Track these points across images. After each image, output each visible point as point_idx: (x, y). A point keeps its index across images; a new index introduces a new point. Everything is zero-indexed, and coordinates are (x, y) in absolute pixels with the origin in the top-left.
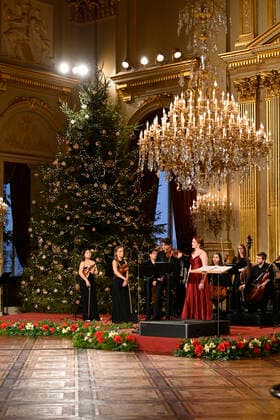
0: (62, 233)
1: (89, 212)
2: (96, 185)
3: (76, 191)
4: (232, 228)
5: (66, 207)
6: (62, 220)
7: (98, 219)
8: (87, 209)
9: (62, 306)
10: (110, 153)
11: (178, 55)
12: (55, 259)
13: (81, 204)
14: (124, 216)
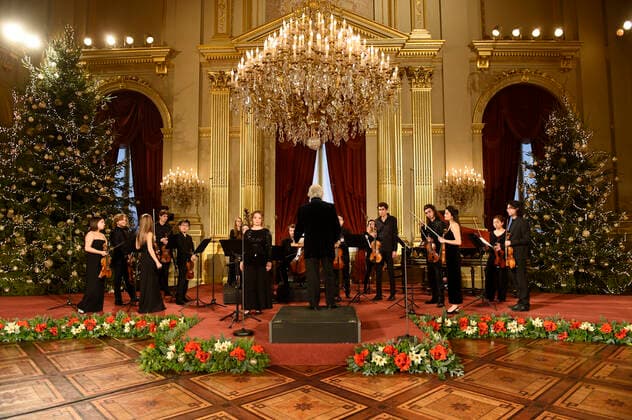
0: (26, 200)
1: (61, 178)
2: (70, 149)
3: (45, 152)
4: (201, 204)
5: (31, 170)
6: (26, 185)
7: (74, 186)
8: (60, 174)
9: (27, 288)
10: (86, 117)
11: (150, 40)
12: (17, 230)
13: (52, 168)
14: (100, 186)
